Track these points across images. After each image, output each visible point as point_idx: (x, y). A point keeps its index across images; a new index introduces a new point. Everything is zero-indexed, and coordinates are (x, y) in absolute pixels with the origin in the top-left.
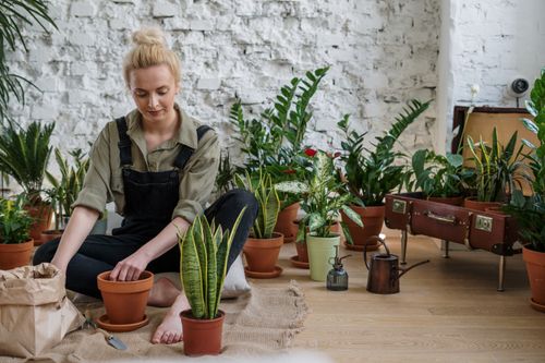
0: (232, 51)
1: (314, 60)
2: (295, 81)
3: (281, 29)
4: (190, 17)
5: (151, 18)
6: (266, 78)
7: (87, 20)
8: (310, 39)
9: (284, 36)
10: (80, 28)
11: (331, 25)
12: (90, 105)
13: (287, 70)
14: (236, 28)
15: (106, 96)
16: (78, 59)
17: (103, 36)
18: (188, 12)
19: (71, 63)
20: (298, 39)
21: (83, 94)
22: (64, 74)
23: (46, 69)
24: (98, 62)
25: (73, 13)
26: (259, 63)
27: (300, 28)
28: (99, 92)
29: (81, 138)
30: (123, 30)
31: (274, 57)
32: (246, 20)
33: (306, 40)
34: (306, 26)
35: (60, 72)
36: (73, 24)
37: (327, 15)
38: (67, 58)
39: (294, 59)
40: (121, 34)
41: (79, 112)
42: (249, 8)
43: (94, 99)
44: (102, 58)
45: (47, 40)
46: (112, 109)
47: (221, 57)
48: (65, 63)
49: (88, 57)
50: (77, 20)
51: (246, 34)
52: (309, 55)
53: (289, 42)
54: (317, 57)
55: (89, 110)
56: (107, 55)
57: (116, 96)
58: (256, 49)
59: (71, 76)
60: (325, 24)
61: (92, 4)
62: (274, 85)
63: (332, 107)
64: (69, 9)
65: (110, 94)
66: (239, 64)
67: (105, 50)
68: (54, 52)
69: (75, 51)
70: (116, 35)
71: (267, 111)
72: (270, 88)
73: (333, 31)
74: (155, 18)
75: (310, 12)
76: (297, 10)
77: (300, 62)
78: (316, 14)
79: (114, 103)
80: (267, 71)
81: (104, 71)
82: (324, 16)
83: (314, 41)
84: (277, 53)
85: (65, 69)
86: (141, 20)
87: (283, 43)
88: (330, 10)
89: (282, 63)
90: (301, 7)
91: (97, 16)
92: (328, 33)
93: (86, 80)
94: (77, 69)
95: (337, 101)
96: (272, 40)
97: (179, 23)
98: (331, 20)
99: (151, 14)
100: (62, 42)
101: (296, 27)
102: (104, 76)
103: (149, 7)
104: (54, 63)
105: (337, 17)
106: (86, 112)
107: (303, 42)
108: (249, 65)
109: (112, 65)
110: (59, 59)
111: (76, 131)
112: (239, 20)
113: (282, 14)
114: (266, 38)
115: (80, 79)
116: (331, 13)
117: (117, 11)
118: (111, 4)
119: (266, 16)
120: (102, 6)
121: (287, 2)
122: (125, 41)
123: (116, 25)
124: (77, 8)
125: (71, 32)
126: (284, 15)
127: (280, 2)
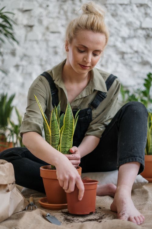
0: (116, 57)
3: (144, 44)
6: (135, 72)
7: (35, 43)
9: (146, 47)
13: (148, 67)
14: (119, 44)
16: (30, 63)
19: (27, 66)
22: (22, 72)
23: (12, 70)
24: (41, 65)
26: (131, 64)
30: (55, 47)
31: (140, 60)
32: (124, 39)
35: (20, 71)
36: (28, 45)
38: (24, 63)
40: (54, 50)
42: (126, 32)
44: (43, 63)
45: (13, 53)
47: (110, 61)
48: (23, 66)
49: (35, 63)
50: (31, 43)
51: (123, 47)
53: (149, 51)
56: (46, 61)
58: (130, 56)
59: (26, 73)
62: (141, 75)
64: (26, 36)
66: (121, 65)
67: (44, 59)
68: (17, 60)
69: (29, 59)
70: (51, 50)
72: (139, 77)
80: (136, 68)
84: (142, 58)
85: (23, 70)
87: (146, 52)
89: (145, 63)
91: (41, 40)
93: (34, 75)
94: (29, 69)
96: (140, 50)
100: (22, 55)
104: (17, 66)
108: (126, 65)
110: (20, 63)
112: (120, 39)
113: (144, 36)
114: (135, 49)
115: (30, 75)
117: (52, 37)
118: (48, 33)
119: (135, 37)
120: (44, 34)
121: (148, 29)
122: (56, 53)
123: (51, 44)
124: (31, 35)
125: (27, 49)
126: (146, 37)
127: (143, 29)
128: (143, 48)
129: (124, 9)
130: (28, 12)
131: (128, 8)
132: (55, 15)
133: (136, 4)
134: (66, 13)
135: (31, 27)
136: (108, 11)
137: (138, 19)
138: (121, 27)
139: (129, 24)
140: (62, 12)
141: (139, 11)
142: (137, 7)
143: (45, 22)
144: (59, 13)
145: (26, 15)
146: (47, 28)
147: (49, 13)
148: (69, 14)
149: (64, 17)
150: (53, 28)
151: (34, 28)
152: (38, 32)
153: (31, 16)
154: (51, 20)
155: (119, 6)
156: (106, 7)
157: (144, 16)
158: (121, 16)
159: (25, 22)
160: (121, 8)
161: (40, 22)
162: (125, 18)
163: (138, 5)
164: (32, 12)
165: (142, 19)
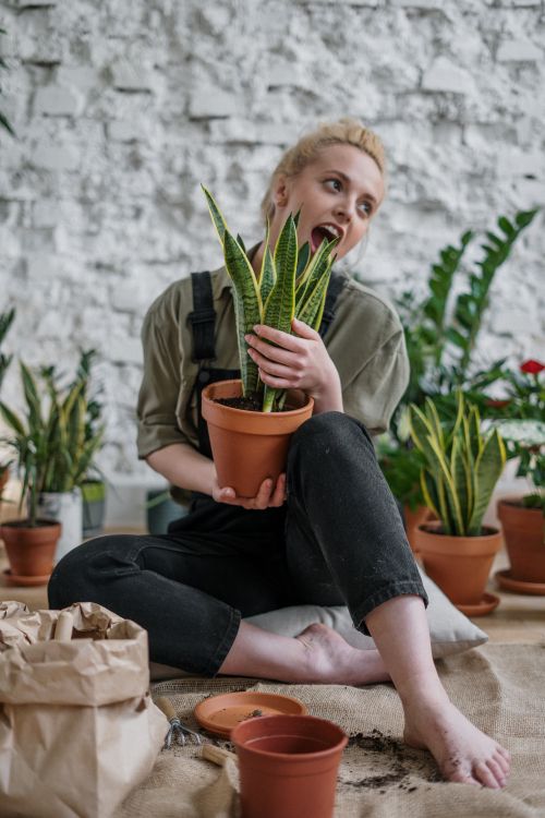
1: (491, 202)
2: (467, 238)
3: (428, 144)
4: (261, 119)
5: (184, 120)
6: (397, 236)
7: (63, 123)
8: (484, 162)
9: (434, 156)
10: (52, 136)
11: (523, 136)
12: (68, 282)
13: (437, 220)
15: (99, 266)
16: (47, 194)
17: (94, 151)
18: (257, 108)
19: (33, 203)
20: (461, 163)
21: (54, 261)
22: (20, 223)
24: (84, 202)
25: (38, 107)
27: (463, 143)
28: (83, 258)
29: (50, 347)
30: (133, 142)
31: (414, 196)
33: (475, 165)
34: (474, 138)
35: (12, 220)
36: (38, 130)
37: (515, 117)
38: (25, 192)
39: (453, 199)
40: (128, 149)
41: (47, 294)
42: (370, 102)
43: (75, 270)
44: (92, 194)
46: (110, 289)
48: (22, 203)
49: (65, 192)
50: (47, 122)
52: (480, 191)
53: (445, 168)
54: (496, 196)
55: (67, 293)
56: (102, 189)
57: (118, 266)
59: (33, 227)
60: (511, 136)
61: (74, 90)
62: (417, 247)
63: (524, 290)
64: (31, 101)
65: (106, 260)
67: (96, 179)
69: (41, 179)
70: (118, 152)
72: (409, 253)
73: (526, 148)
74: (194, 120)
75: (484, 111)
76: (461, 108)
77: (465, 206)
78: (495, 117)
79: (114, 280)
80: (400, 222)
81: (96, 218)
82: (508, 120)
83: (489, 164)
84: (420, 188)
85: (21, 215)
86: (165, 124)
87: (433, 169)
88: (523, 108)
89: (429, 207)
90: (468, 103)
91: (84, 115)
92: (516, 151)
93: (61, 236)
94: (44, 214)
95: (531, 277)
96: (413, 164)
97: (239, 129)
98: (522, 128)
99: (186, 112)
100: (17, 163)
101: (455, 139)
102: (94, 228)
103: (182, 100)
105: (534, 122)
106: (61, 298)
107: (469, 168)
109: (110, 208)
110: (11, 195)
111: (42, 331)
113: (429, 116)
114: (400, 158)
115: (48, 233)
116: (522, 115)
117: (122, 106)
118: (110, 92)
119: (399, 118)
120: (94, 96)
121: (442, 93)
122: (136, 162)
123: (120, 131)
124: (47, 98)
125: (34, 144)
126: (435, 118)
127: (427, 93)
128: (424, 155)
129: (367, 22)
130: (36, 13)
131: (381, 20)
132: (132, 28)
133: (405, 8)
134: (169, 23)
135: (50, 66)
136: (312, 27)
137: (410, 58)
138: (355, 84)
139: (381, 75)
140: (155, 19)
141: (417, 32)
142: (409, 16)
143: (99, 55)
144: (146, 20)
145: (31, 25)
146: (107, 75)
147: (110, 19)
148: (182, 29)
149: (163, 38)
150: (125, 74)
151: (61, 71)
152: (73, 85)
153: (51, 30)
154: (118, 47)
155: (351, 12)
156: (309, 13)
157: (431, 49)
158: (355, 47)
159: (28, 49)
160: (357, 20)
161: (81, 50)
162: (368, 52)
163: (412, 11)
164: (52, 12)
165: (424, 62)
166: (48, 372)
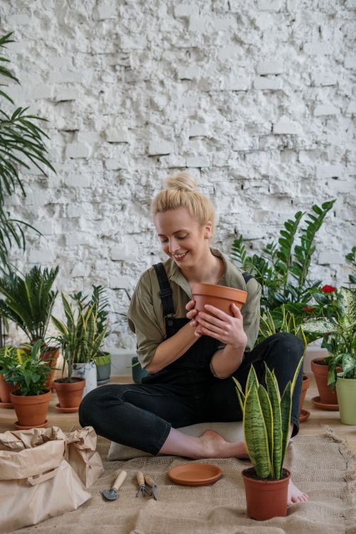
0: (229, 187)
1: (314, 193)
2: (299, 215)
3: (279, 163)
4: (186, 154)
5: (146, 157)
6: (266, 213)
7: (81, 162)
8: (309, 171)
9: (282, 169)
10: (76, 170)
11: (330, 157)
12: (87, 246)
13: (286, 203)
14: (234, 164)
15: (103, 237)
16: (74, 200)
17: (98, 176)
18: (184, 149)
19: (67, 205)
20: (297, 172)
21: (80, 236)
22: (61, 216)
23: (42, 212)
24: (94, 203)
25: (68, 155)
26: (257, 198)
27: (298, 161)
28: (95, 233)
29: (79, 280)
30: (119, 170)
31: (272, 191)
32: (243, 155)
33: (305, 172)
34: (304, 158)
35: (57, 215)
36: (68, 166)
37: (325, 146)
38: (63, 200)
39: (293, 192)
40: (117, 174)
41: (77, 254)
42: (245, 142)
43: (91, 240)
44: (98, 199)
45: (42, 183)
46: (110, 250)
47: (218, 194)
48: (61, 205)
49: (84, 199)
50: (73, 161)
51: (243, 169)
52: (308, 187)
53: (288, 175)
54: (317, 189)
55: (87, 252)
56: (103, 196)
57: (114, 237)
58: (253, 184)
59: (68, 218)
60: (324, 155)
61: (87, 145)
62: (274, 219)
63: (334, 239)
64: (64, 151)
65: (107, 234)
66: (237, 199)
67: (100, 191)
68: (50, 194)
69: (71, 192)
70: (111, 175)
71: (269, 246)
72: (270, 223)
73: (332, 162)
74: (150, 156)
75: (308, 144)
76: (295, 143)
77: (300, 195)
78: (315, 146)
79: (112, 244)
80: (266, 205)
81: (101, 212)
82: (322, 147)
83: (313, 173)
84: (275, 187)
85: (61, 211)
86: (136, 159)
87: (282, 176)
88: (329, 141)
89: (281, 197)
90: (299, 139)
91: (93, 157)
92: (327, 164)
93: (82, 222)
94: (73, 211)
95: (339, 233)
96: (270, 174)
97: (175, 160)
98: (329, 151)
99: (146, 153)
100: (58, 185)
101: (294, 160)
102: (100, 217)
103: (144, 146)
104: (50, 206)
105: (336, 148)
106: (84, 254)
107: (302, 175)
108: (247, 200)
109: (108, 206)
110: (55, 201)
111: (74, 274)
112: (236, 155)
113: (279, 147)
114: (263, 172)
115: (76, 221)
116: (330, 145)
117: (112, 151)
118: (106, 145)
119: (263, 150)
120: (97, 147)
121: (285, 135)
122: (121, 181)
123: (112, 165)
124: (72, 149)
125: (67, 174)
126: (282, 148)
127: (277, 135)
128: (276, 169)
129: (242, 99)
130: (65, 104)
131: (250, 98)
132: (117, 108)
133: (262, 90)
134: (135, 105)
135: (74, 132)
136: (213, 104)
137: (266, 116)
138: (237, 133)
139: (251, 127)
140: (128, 103)
141: (270, 102)
142: (264, 94)
143: (99, 126)
144: (123, 104)
145: (62, 110)
146: (103, 135)
147: (104, 105)
148: (143, 109)
149: (133, 114)
150: (113, 134)
151: (79, 134)
152: (86, 141)
153: (73, 113)
154: (109, 120)
155: (234, 94)
156: (210, 96)
157: (277, 111)
158: (236, 112)
159: (61, 124)
160: (236, 99)
161: (90, 123)
162: (243, 115)
163: (266, 91)
164: (73, 104)
165: (274, 118)
166: (78, 296)
